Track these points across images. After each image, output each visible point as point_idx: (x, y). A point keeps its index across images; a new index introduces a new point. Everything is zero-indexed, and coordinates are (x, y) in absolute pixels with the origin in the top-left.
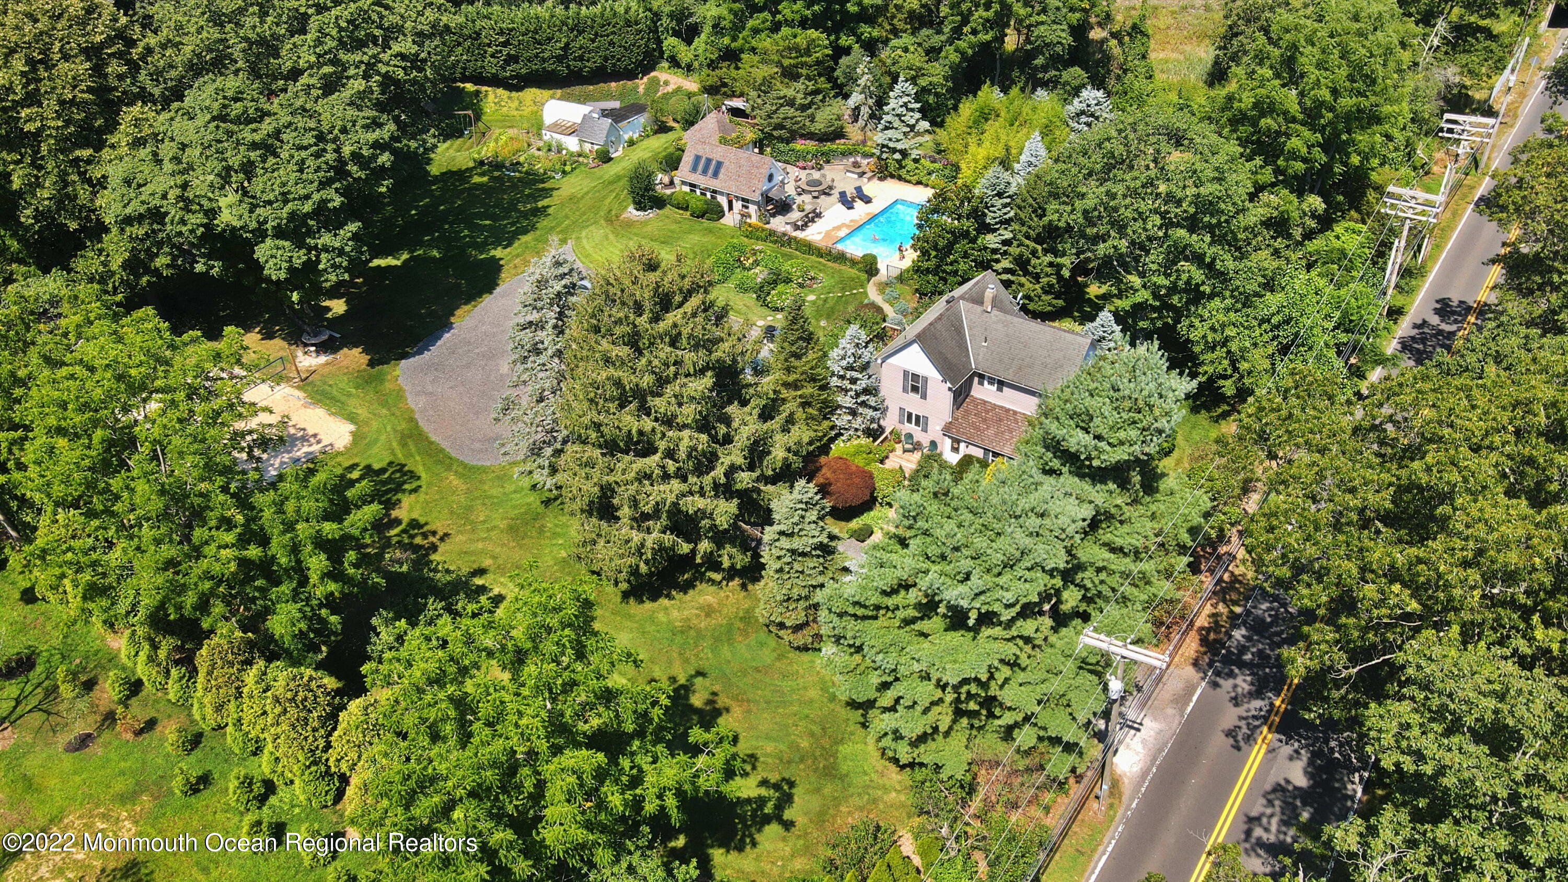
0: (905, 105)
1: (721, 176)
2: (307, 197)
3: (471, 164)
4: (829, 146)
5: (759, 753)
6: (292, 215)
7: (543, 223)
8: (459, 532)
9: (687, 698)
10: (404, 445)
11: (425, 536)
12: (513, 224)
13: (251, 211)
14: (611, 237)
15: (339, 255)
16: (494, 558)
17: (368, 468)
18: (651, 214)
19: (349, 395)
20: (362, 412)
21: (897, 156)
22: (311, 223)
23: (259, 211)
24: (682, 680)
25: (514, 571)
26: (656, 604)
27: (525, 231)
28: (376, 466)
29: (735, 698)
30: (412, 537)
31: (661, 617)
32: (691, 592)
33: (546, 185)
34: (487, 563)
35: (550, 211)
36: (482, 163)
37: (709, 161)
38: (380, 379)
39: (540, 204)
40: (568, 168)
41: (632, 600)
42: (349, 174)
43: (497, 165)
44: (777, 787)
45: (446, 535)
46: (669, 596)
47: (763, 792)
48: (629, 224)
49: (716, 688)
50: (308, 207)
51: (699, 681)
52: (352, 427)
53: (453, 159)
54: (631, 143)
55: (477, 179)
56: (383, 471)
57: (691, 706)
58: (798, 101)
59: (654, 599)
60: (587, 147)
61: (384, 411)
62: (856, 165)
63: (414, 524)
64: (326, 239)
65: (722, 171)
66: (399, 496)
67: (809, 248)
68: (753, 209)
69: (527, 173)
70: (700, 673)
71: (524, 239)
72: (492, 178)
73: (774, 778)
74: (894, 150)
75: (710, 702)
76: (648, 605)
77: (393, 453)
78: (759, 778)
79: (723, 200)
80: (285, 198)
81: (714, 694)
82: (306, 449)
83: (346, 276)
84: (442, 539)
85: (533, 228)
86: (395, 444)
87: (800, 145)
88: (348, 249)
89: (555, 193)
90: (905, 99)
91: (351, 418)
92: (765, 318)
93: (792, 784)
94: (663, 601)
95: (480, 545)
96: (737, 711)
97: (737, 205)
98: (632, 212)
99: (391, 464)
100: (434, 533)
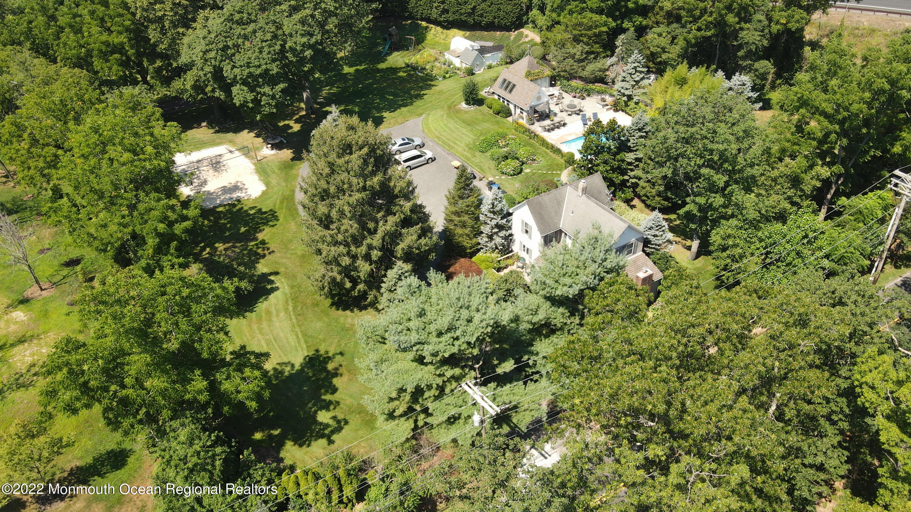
0: (635, 68)
1: (513, 92)
2: (259, 66)
3: (403, 65)
4: (591, 86)
5: (342, 402)
6: (250, 75)
7: (418, 103)
8: (279, 252)
9: (327, 363)
10: (282, 202)
11: (264, 249)
12: (402, 100)
13: (232, 69)
14: (445, 116)
15: (272, 99)
16: (286, 268)
17: (260, 210)
18: (473, 108)
19: (274, 172)
20: (274, 182)
21: (625, 98)
22: (260, 80)
23: (235, 70)
24: (330, 355)
25: (291, 277)
26: (343, 313)
27: (405, 105)
28: (264, 210)
29: (349, 371)
30: (258, 248)
31: (342, 320)
32: (363, 311)
33: (432, 83)
34: (282, 270)
35: (425, 97)
36: (408, 66)
37: (510, 83)
38: (291, 167)
39: (422, 93)
40: (447, 76)
41: (334, 307)
42: (287, 58)
43: (414, 68)
44: (339, 422)
45: (273, 252)
46: (352, 311)
47: (331, 422)
48: (459, 111)
49: (344, 364)
50: (258, 71)
51: (338, 357)
52: (264, 188)
53: (397, 61)
54: (490, 67)
55: (401, 74)
56: (265, 213)
57: (326, 368)
58: (577, 57)
59: (344, 310)
60: (464, 65)
61: (284, 184)
62: (603, 100)
63: (263, 242)
64: (267, 89)
65: (514, 90)
66: (265, 227)
67: (544, 143)
68: (525, 114)
69: (427, 75)
70: (341, 354)
71: (403, 109)
72: (409, 75)
73: (340, 417)
74: (624, 95)
75: (336, 369)
76: (340, 312)
77: (275, 206)
78: (334, 414)
79: (512, 107)
80: (248, 65)
81: (341, 366)
82: (239, 194)
83: (274, 110)
84: (270, 253)
85: (411, 104)
86: (278, 201)
87: (575, 83)
88: (277, 96)
89: (434, 88)
90: (636, 65)
91: (267, 184)
92: (494, 176)
93: (346, 423)
94: (348, 312)
95: (284, 261)
96: (345, 378)
97: (518, 111)
98: (464, 105)
99: (271, 210)
100: (268, 249)
